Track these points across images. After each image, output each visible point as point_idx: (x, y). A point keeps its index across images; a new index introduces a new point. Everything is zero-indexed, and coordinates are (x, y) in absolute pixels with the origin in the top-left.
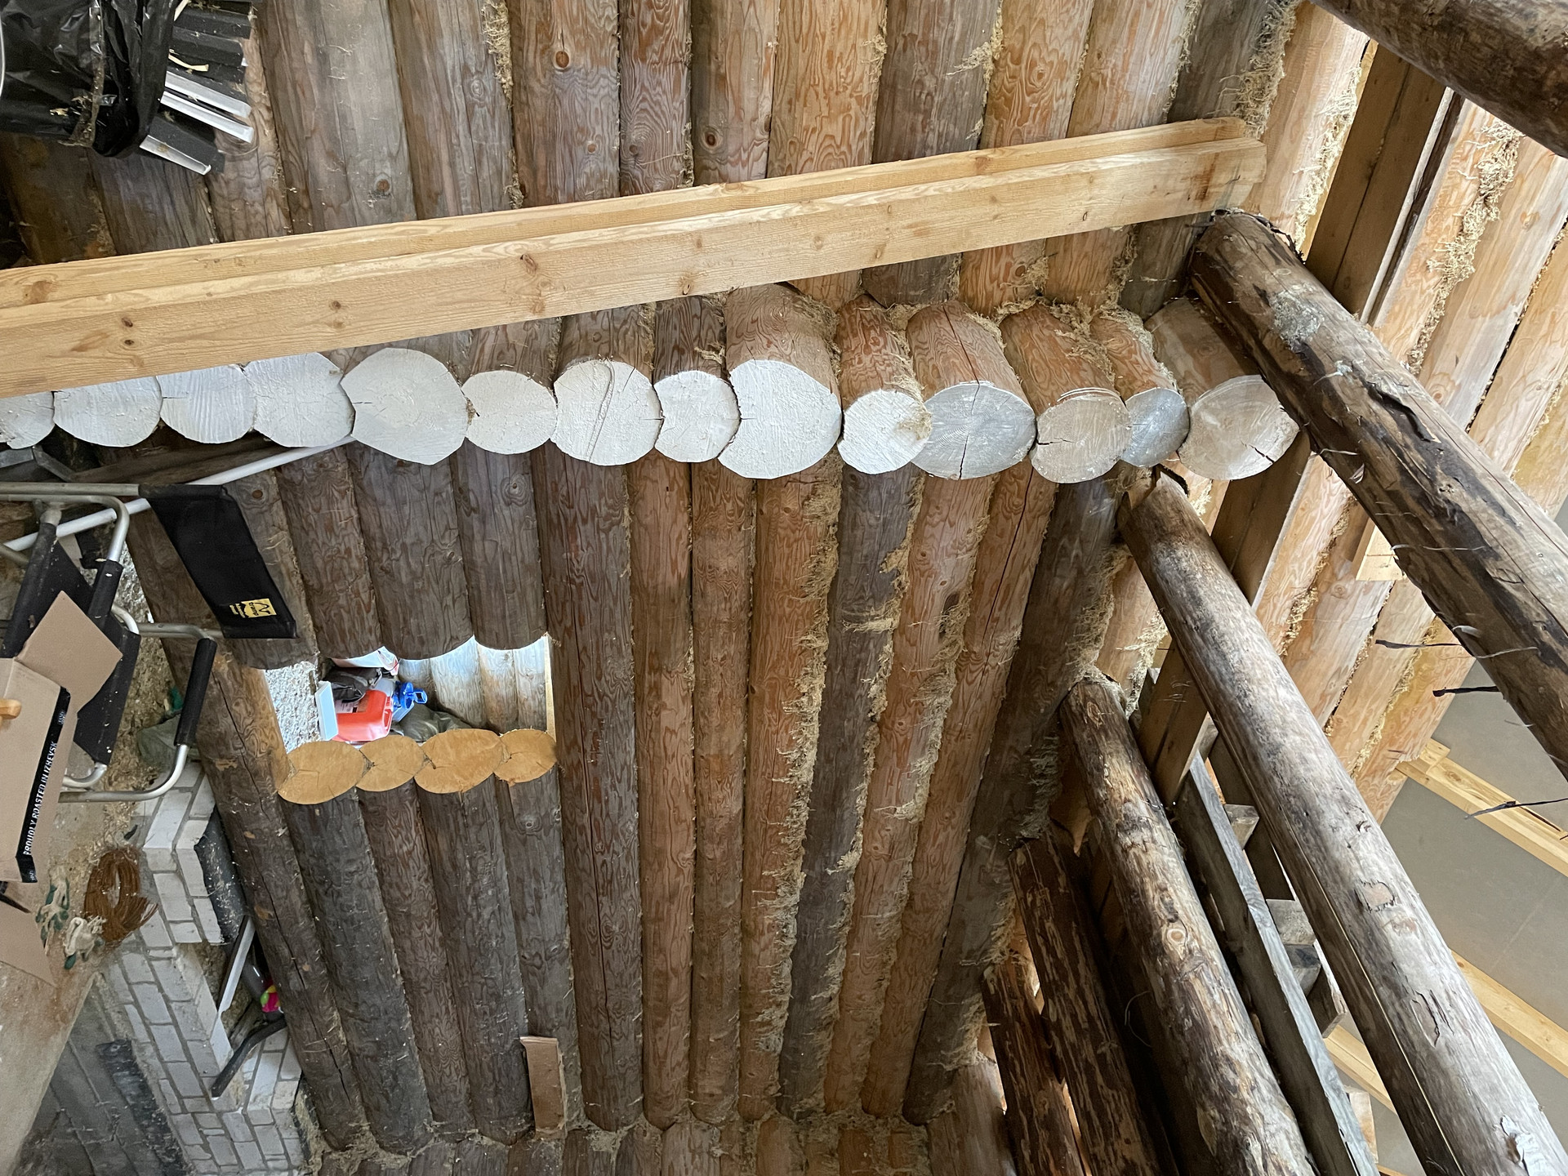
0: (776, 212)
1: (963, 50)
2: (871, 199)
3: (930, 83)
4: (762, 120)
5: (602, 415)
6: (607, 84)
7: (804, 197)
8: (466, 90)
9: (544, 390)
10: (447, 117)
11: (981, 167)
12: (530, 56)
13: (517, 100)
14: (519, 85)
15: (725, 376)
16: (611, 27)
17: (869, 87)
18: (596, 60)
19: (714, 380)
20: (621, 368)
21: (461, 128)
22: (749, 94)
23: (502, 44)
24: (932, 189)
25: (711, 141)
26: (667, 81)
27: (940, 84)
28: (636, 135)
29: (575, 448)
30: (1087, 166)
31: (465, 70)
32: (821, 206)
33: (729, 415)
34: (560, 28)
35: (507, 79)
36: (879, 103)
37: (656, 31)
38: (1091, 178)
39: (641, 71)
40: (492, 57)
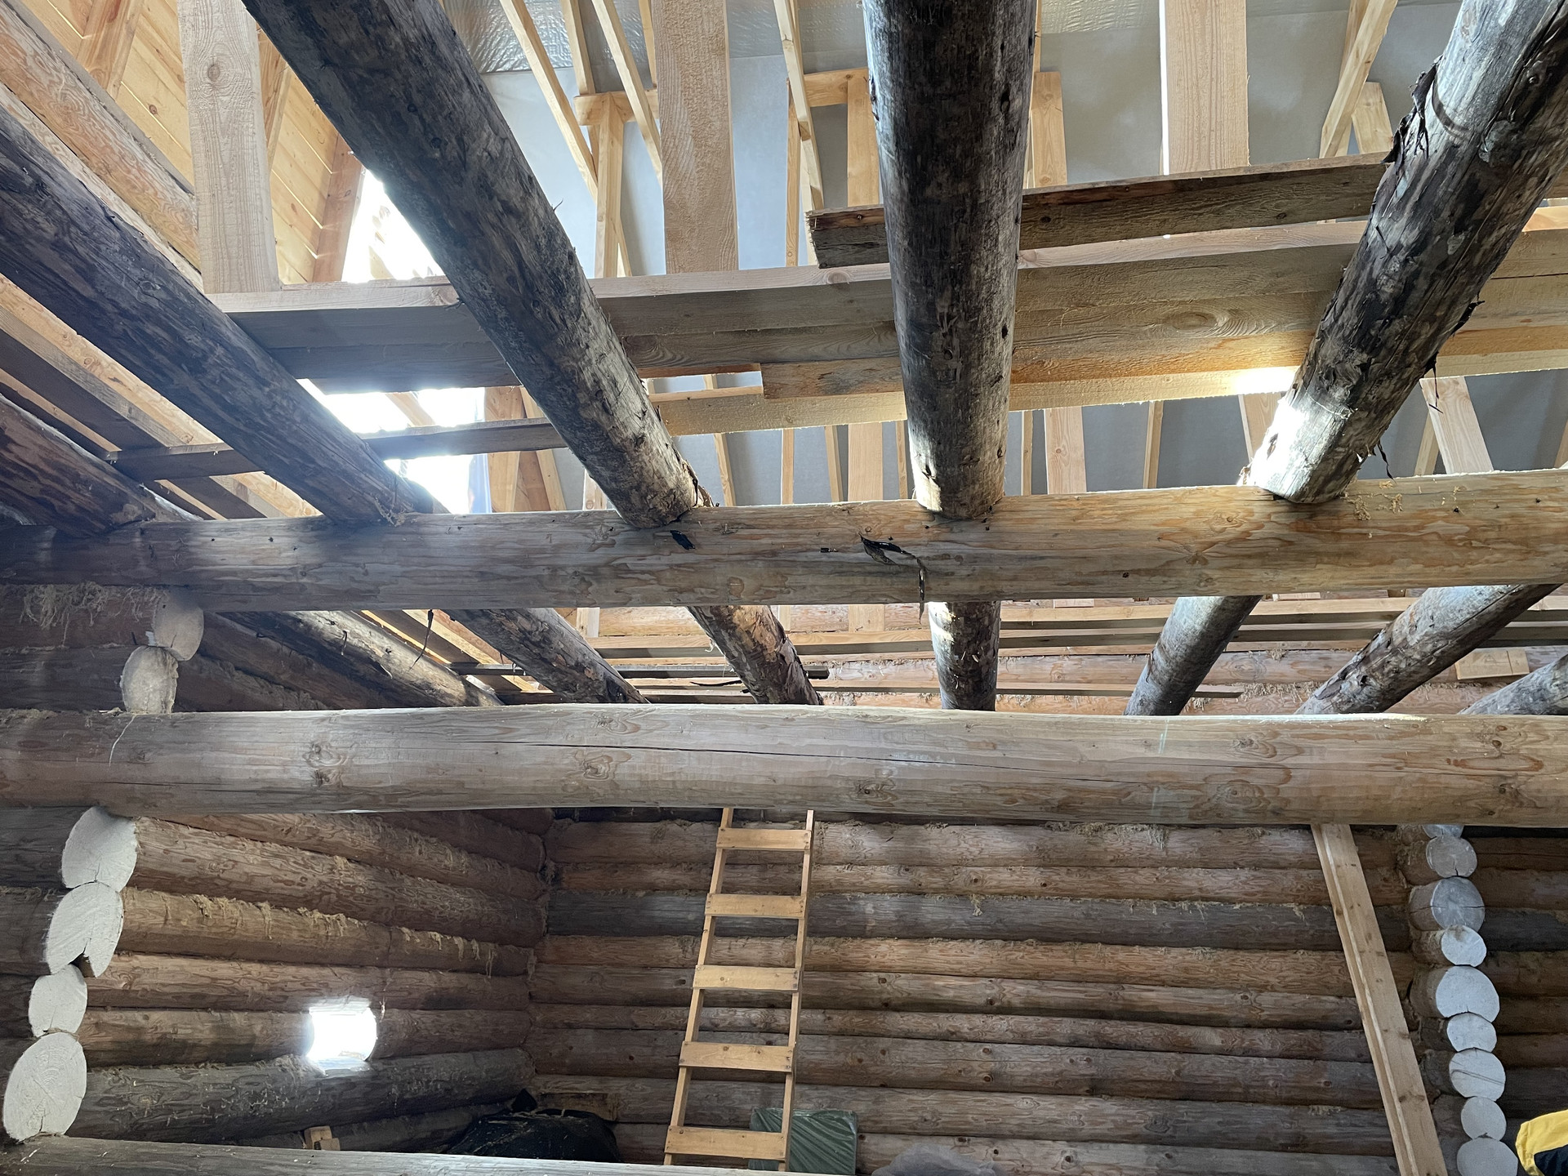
0: (1369, 999)
1: (1297, 919)
2: (1358, 959)
3: (1312, 932)
4: (1337, 1000)
5: (1478, 1076)
6: (1332, 1065)
7: (1362, 987)
8: (1345, 1125)
9: (1468, 1102)
10: (1358, 1135)
11: (1340, 913)
12: (1327, 1097)
13: (1347, 1105)
14: (1340, 1103)
15: (1447, 1019)
16: (1311, 1062)
17: (1317, 955)
18: (1325, 1069)
19: (1450, 1024)
20: (1452, 1067)
21: (1362, 1130)
22: (1328, 1006)
23: (1324, 1109)
24: (1351, 934)
25: (1350, 1022)
26: (1329, 1041)
27: (1312, 928)
28: (1353, 1055)
29: (1499, 1090)
30: (1333, 868)
31: (1338, 1125)
32: (1364, 980)
33: (1466, 1018)
34: (1314, 1083)
35: (1339, 1109)
36: (1323, 950)
37: (1310, 1044)
38: (1338, 866)
39: (1327, 1051)
40: (1331, 1114)
